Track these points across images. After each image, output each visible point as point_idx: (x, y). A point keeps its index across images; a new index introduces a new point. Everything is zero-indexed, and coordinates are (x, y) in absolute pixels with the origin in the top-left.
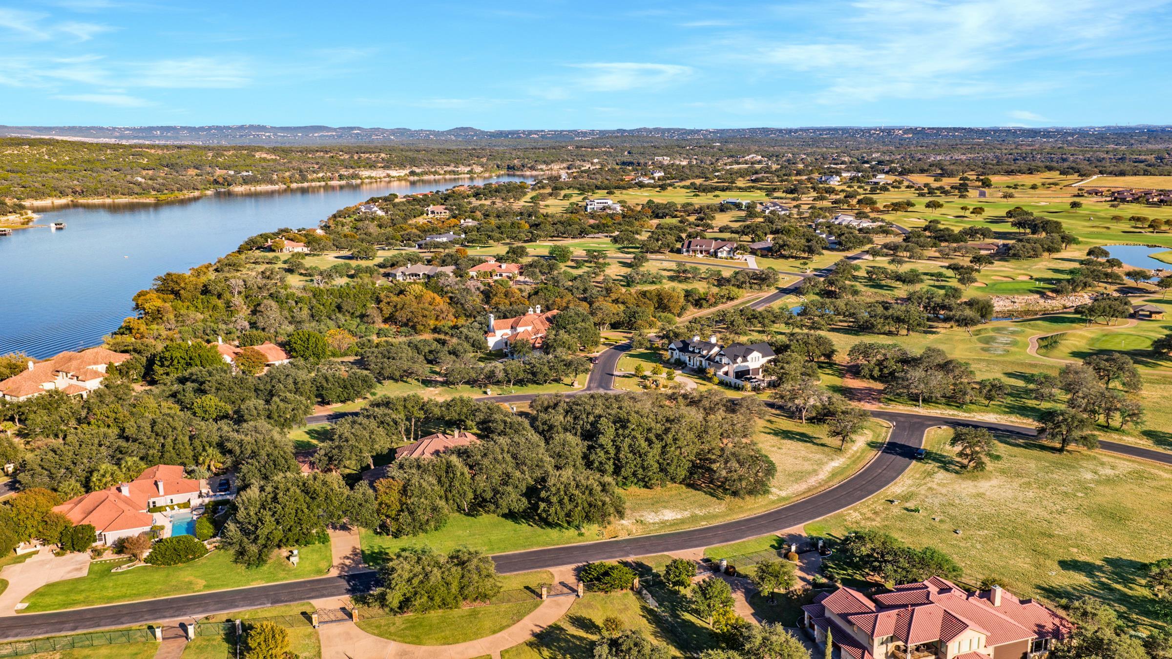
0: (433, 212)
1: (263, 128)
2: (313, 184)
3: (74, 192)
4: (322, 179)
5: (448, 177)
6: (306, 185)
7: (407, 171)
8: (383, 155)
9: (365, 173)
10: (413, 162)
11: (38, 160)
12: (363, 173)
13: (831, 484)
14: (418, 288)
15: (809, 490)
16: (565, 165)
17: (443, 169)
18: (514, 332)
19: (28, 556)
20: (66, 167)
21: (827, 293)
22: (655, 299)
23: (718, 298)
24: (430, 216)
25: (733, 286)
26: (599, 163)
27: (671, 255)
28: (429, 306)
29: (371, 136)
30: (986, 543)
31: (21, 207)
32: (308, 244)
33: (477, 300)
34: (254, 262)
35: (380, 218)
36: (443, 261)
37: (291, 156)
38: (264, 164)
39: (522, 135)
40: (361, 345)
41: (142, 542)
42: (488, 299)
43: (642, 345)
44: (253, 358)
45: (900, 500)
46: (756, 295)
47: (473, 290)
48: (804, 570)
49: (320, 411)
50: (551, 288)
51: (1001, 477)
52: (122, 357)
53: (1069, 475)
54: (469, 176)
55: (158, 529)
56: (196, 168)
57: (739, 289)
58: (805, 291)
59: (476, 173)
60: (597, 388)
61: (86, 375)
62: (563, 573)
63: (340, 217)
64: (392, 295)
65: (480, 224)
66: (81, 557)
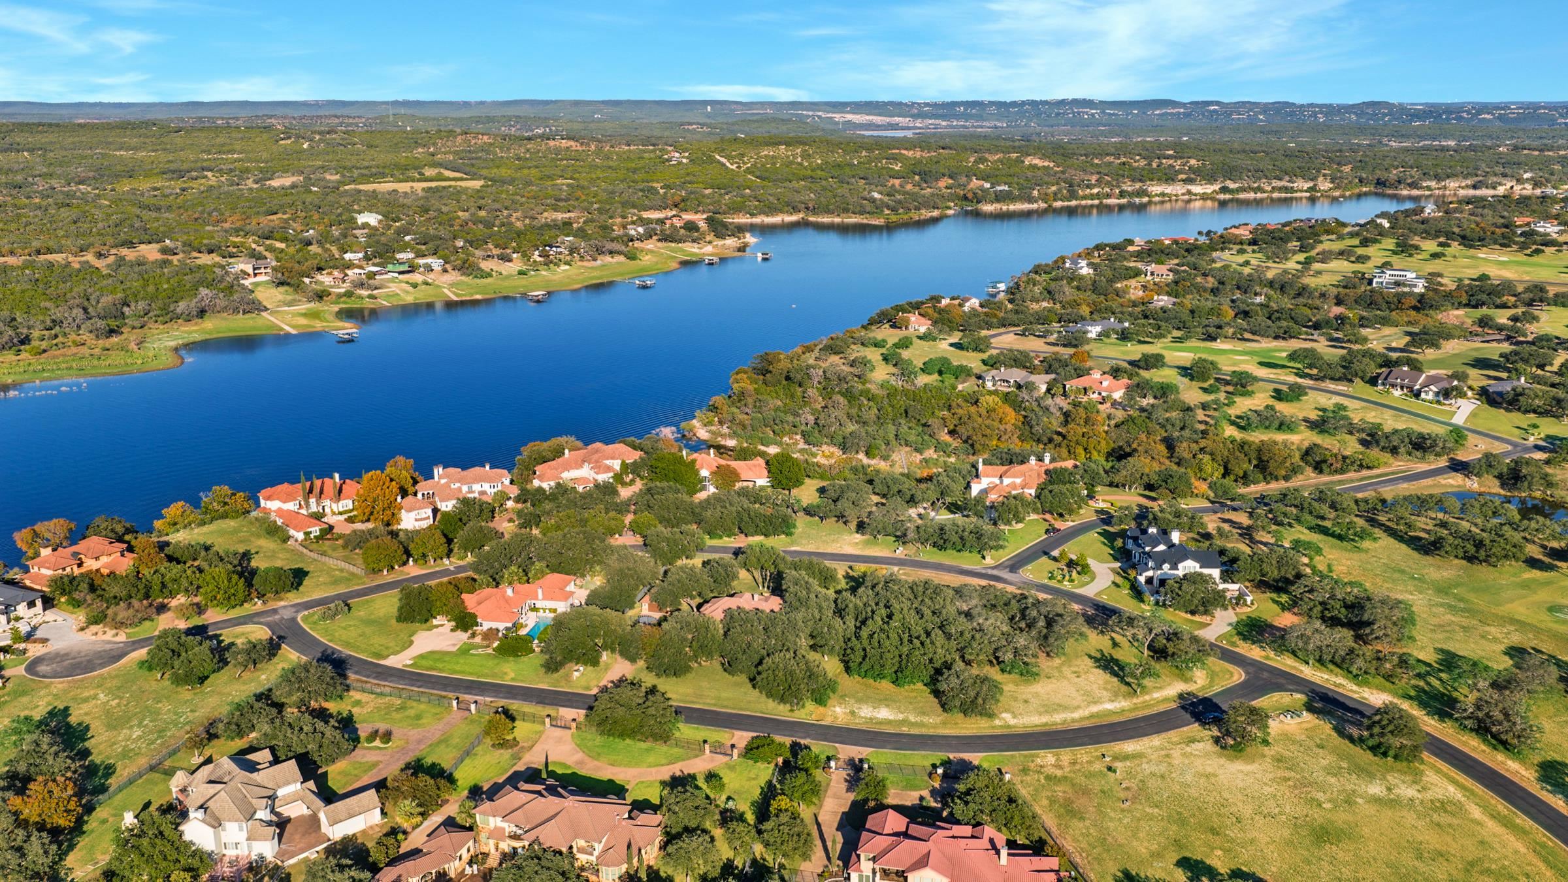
0: (1152, 274)
2: (1084, 202)
3: (807, 208)
4: (1098, 196)
5: (1276, 195)
6: (1074, 203)
7: (1217, 187)
8: (1193, 162)
9: (1156, 189)
10: (1230, 172)
11: (791, 163)
12: (1154, 189)
14: (991, 400)
16: (1469, 182)
17: (1270, 184)
18: (1002, 482)
19: (437, 626)
20: (813, 174)
21: (1513, 477)
22: (1253, 455)
23: (1346, 463)
24: (1149, 278)
25: (1383, 449)
26: (1532, 179)
27: (1359, 387)
28: (996, 424)
29: (1231, 114)
30: (1139, 820)
31: (740, 229)
32: (935, 323)
33: (1055, 423)
34: (863, 344)
35: (1081, 278)
36: (1050, 367)
37: (1070, 162)
38: (1029, 174)
39: (1465, 115)
40: (855, 470)
41: (500, 634)
42: (1066, 423)
43: (1121, 522)
44: (725, 476)
45: (1116, 758)
46: (1410, 465)
47: (1052, 409)
48: (934, 792)
49: (739, 541)
50: (1138, 421)
51: (1268, 764)
52: (636, 455)
53: (1352, 782)
54: (1308, 194)
55: (522, 626)
56: (951, 177)
57: (1389, 455)
58: (1475, 472)
59: (1319, 191)
60: (1006, 567)
61: (599, 468)
62: (742, 738)
63: (1036, 273)
64: (963, 404)
65: (1174, 304)
66: (463, 636)
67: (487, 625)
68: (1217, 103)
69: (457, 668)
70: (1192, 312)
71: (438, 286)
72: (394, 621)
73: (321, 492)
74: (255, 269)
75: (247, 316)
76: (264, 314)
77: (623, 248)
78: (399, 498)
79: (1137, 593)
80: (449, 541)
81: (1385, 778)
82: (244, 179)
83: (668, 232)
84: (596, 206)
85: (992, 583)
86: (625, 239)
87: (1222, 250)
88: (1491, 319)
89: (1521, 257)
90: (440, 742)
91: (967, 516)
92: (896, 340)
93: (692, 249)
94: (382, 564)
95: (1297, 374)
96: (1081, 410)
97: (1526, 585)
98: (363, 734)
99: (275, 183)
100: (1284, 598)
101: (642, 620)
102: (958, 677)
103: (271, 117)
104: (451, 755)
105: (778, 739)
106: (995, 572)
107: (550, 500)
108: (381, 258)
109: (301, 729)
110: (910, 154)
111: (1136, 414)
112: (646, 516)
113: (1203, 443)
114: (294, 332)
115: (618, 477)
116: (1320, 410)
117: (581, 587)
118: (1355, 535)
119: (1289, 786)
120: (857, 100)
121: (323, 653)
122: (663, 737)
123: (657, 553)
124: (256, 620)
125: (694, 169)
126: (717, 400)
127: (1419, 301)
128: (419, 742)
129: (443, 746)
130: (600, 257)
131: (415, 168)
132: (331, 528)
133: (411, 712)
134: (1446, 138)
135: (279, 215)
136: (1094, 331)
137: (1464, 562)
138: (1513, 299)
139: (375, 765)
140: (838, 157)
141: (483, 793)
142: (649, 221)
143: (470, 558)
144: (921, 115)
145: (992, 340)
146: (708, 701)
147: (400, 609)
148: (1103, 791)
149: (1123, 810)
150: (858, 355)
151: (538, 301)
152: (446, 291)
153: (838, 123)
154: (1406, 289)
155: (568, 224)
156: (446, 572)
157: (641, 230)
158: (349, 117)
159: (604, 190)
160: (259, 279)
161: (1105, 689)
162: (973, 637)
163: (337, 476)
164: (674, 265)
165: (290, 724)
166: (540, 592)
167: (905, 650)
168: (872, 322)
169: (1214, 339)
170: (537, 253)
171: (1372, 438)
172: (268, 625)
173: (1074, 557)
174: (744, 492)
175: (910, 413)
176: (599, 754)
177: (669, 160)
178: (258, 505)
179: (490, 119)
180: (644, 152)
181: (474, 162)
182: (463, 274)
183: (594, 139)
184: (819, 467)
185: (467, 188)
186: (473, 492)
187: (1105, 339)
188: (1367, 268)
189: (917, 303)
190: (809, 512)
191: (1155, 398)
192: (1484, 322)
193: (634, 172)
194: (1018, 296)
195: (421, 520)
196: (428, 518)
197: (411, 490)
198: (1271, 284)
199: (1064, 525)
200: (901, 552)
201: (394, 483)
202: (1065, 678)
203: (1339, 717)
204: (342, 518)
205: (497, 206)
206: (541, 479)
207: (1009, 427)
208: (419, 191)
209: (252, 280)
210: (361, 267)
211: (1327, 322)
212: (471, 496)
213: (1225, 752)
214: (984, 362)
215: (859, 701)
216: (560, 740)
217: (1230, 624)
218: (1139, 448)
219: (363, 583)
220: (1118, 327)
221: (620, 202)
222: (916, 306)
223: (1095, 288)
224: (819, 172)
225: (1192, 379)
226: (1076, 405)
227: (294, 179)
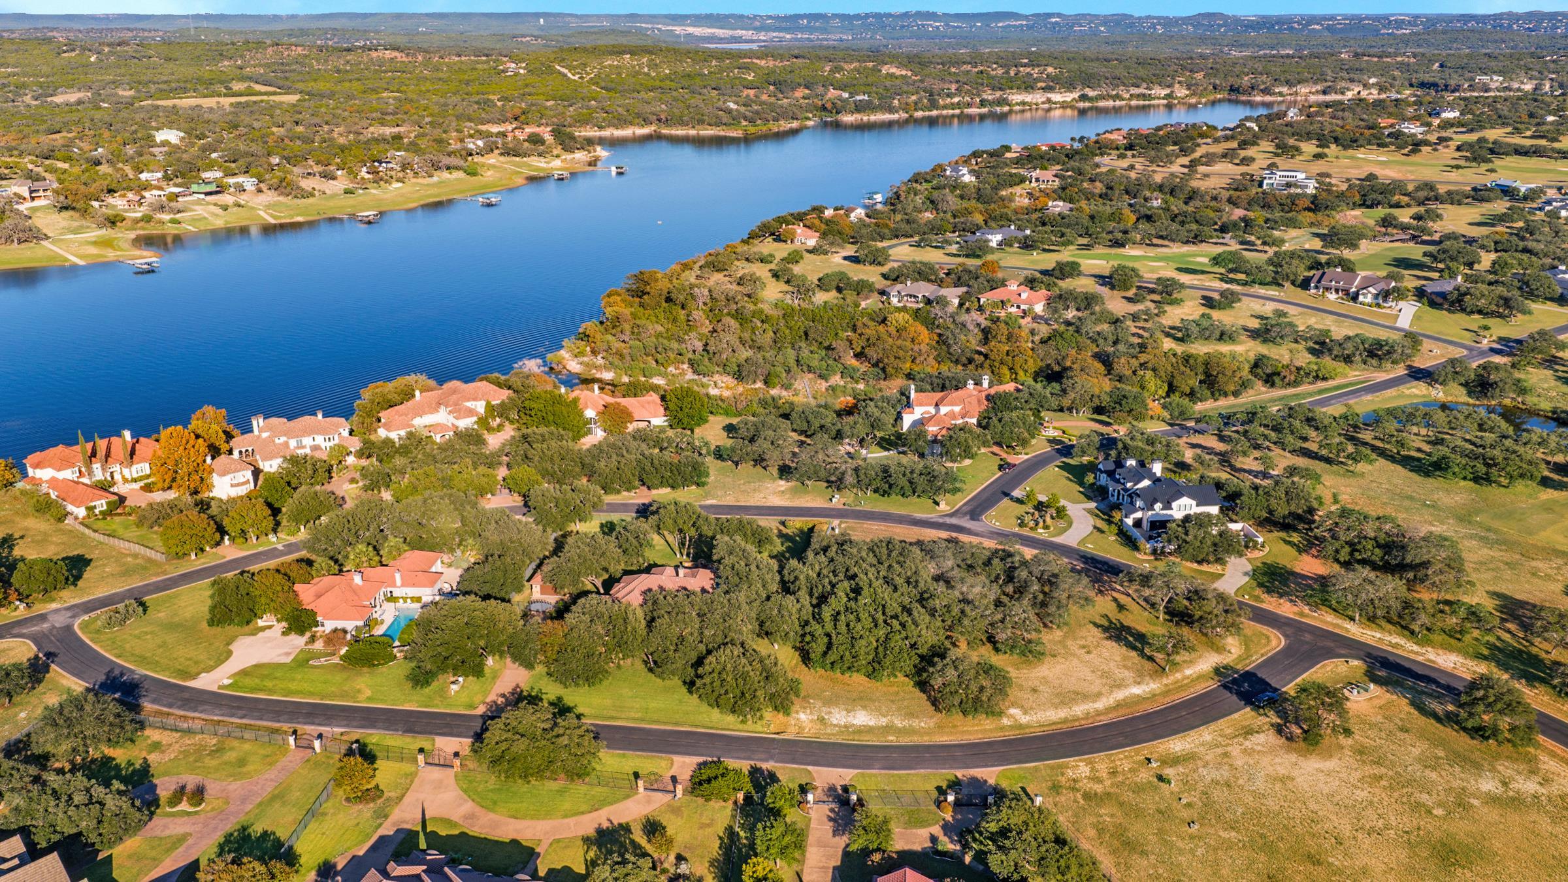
0: (1037, 180)
1: (932, 16)
2: (945, 112)
3: (659, 120)
4: (958, 105)
5: (1134, 103)
6: (935, 113)
7: (1076, 95)
8: (1050, 70)
9: (1016, 97)
10: (1089, 80)
11: (638, 73)
12: (1014, 97)
13: (1102, 718)
14: (902, 318)
15: (1065, 721)
16: (1319, 87)
17: (1128, 91)
18: (938, 411)
19: (263, 629)
20: (662, 84)
21: (1481, 386)
22: (1200, 369)
23: (1301, 375)
24: (1034, 184)
25: (1336, 358)
26: (1377, 84)
27: (1289, 291)
28: (908, 344)
29: (1073, 26)
30: (1215, 850)
31: (590, 142)
32: (824, 235)
33: (973, 341)
34: (747, 260)
35: (965, 186)
36: (959, 278)
37: (927, 71)
38: (888, 83)
39: (1296, 25)
40: (764, 403)
41: (349, 637)
42: (986, 340)
43: (1084, 453)
44: (615, 417)
45: (1164, 762)
46: (1367, 375)
47: (971, 327)
48: (946, 828)
49: (640, 496)
50: (1067, 335)
51: (1349, 759)
52: (503, 395)
53: (1458, 778)
54: (1165, 102)
55: (377, 622)
56: (807, 87)
57: (1343, 364)
58: (1441, 380)
59: (1176, 98)
60: (965, 514)
61: (460, 413)
62: (684, 765)
63: (916, 181)
64: (871, 324)
65: (1071, 210)
66: (298, 641)
67: (329, 626)
68: (1059, 15)
69: (293, 686)
70: (1092, 217)
71: (252, 208)
72: (205, 624)
73: (108, 455)
74: (31, 192)
75: (23, 246)
76: (44, 243)
77: (461, 163)
78: (209, 460)
79: (1129, 541)
80: (275, 512)
81: (1494, 768)
82: (20, 95)
83: (511, 145)
84: (427, 120)
85: (954, 535)
86: (464, 153)
87: (1102, 155)
88: (1395, 218)
89: (1398, 157)
90: (274, 798)
91: (904, 453)
92: (785, 255)
93: (538, 164)
94: (187, 547)
95: (1221, 280)
96: (1002, 325)
97: (1548, 508)
98: (163, 793)
99: (58, 99)
100: (1296, 538)
101: (534, 607)
102: (956, 668)
103: (52, 30)
104: (290, 818)
105: (732, 763)
106: (954, 521)
107: (401, 454)
108: (183, 177)
109: (70, 798)
110: (763, 63)
111: (1062, 328)
112: (526, 471)
113: (1143, 358)
114: (81, 262)
115: (483, 421)
116: (1258, 317)
117: (450, 565)
118: (1348, 457)
119: (1384, 788)
120: (697, 12)
121: (108, 674)
122: (578, 774)
123: (543, 519)
124: (15, 631)
125: (531, 79)
126: (590, 326)
127: (1312, 203)
128: (244, 800)
129: (277, 805)
130: (436, 173)
131: (221, 82)
132: (122, 499)
133: (231, 756)
134: (1284, 47)
135: (64, 134)
136: (995, 239)
137: (1471, 484)
138: (1406, 199)
139: (183, 838)
140: (687, 66)
141: (337, 873)
142: (489, 135)
143: (303, 534)
144: (763, 28)
145: (891, 252)
146: (632, 715)
147: (212, 609)
148: (1159, 811)
149: (1191, 837)
150: (746, 271)
151: (369, 223)
152: (262, 213)
153: (679, 36)
154: (1299, 191)
155: (397, 138)
156: (272, 553)
157: (480, 143)
158: (144, 30)
159: (436, 103)
160: (37, 203)
161: (1125, 667)
162: (963, 612)
163: (127, 434)
164: (520, 181)
165: (54, 791)
166: (398, 576)
167: (881, 633)
168: (752, 236)
169: (1123, 245)
170: (364, 169)
171: (1321, 346)
172: (35, 639)
173: (1043, 498)
174: (640, 436)
175: (811, 336)
176: (495, 803)
177: (504, 71)
178: (24, 474)
179: (304, 32)
180: (477, 62)
181: (287, 75)
182: (282, 194)
183: (420, 50)
184: (722, 400)
185: (281, 103)
186: (304, 447)
187: (1007, 249)
188: (1253, 168)
189: (799, 214)
190: (719, 454)
191: (1078, 309)
192: (1386, 222)
193: (467, 84)
194: (899, 206)
195: (238, 485)
196: (248, 482)
197: (224, 447)
198: (1160, 188)
199: (1019, 458)
200: (838, 501)
201: (200, 441)
202: (1074, 655)
203: (1411, 688)
204: (136, 486)
205: (316, 120)
206: (388, 427)
207: (924, 348)
208: (227, 106)
209: (29, 204)
210: (160, 188)
211: (1235, 225)
212: (300, 452)
213: (1294, 745)
214: (885, 276)
215: (828, 702)
216: (439, 786)
217: (1246, 574)
218: (1075, 366)
219: (164, 573)
220: (1020, 235)
221: (454, 115)
222: (799, 218)
223: (980, 196)
224: (668, 82)
225: (1113, 288)
226: (995, 321)
227: (81, 95)
